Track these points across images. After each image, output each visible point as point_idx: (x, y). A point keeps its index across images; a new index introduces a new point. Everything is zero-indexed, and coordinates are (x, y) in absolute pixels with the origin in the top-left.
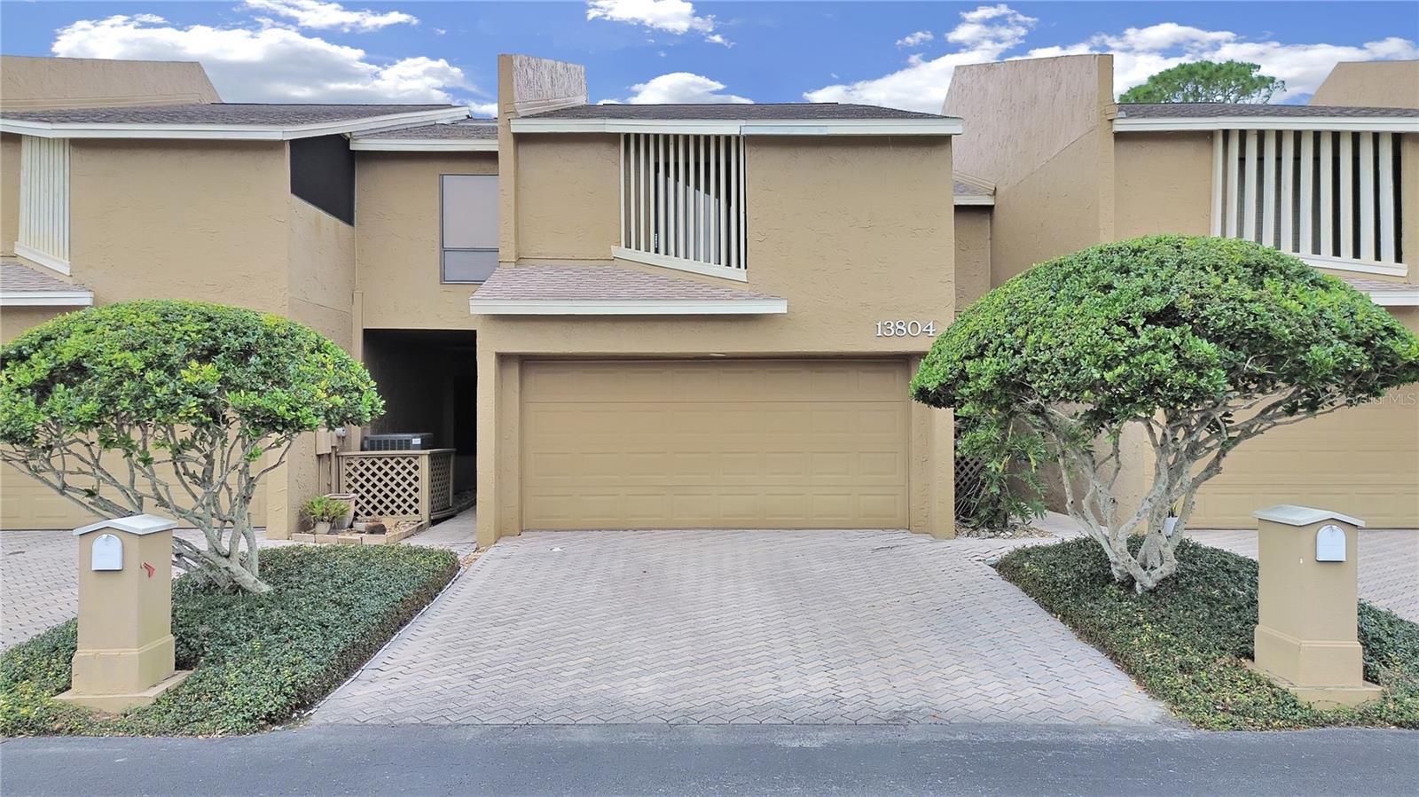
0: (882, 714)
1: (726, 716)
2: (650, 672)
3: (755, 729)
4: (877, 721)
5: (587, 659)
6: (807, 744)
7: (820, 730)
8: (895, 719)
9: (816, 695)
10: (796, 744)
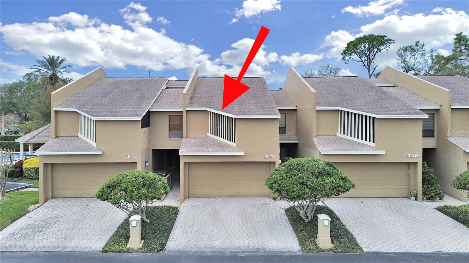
0: (255, 249)
1: (231, 249)
2: (218, 240)
3: (236, 252)
4: (255, 251)
5: (207, 236)
6: (242, 256)
7: (245, 252)
8: (257, 250)
9: (246, 245)
10: (241, 256)
